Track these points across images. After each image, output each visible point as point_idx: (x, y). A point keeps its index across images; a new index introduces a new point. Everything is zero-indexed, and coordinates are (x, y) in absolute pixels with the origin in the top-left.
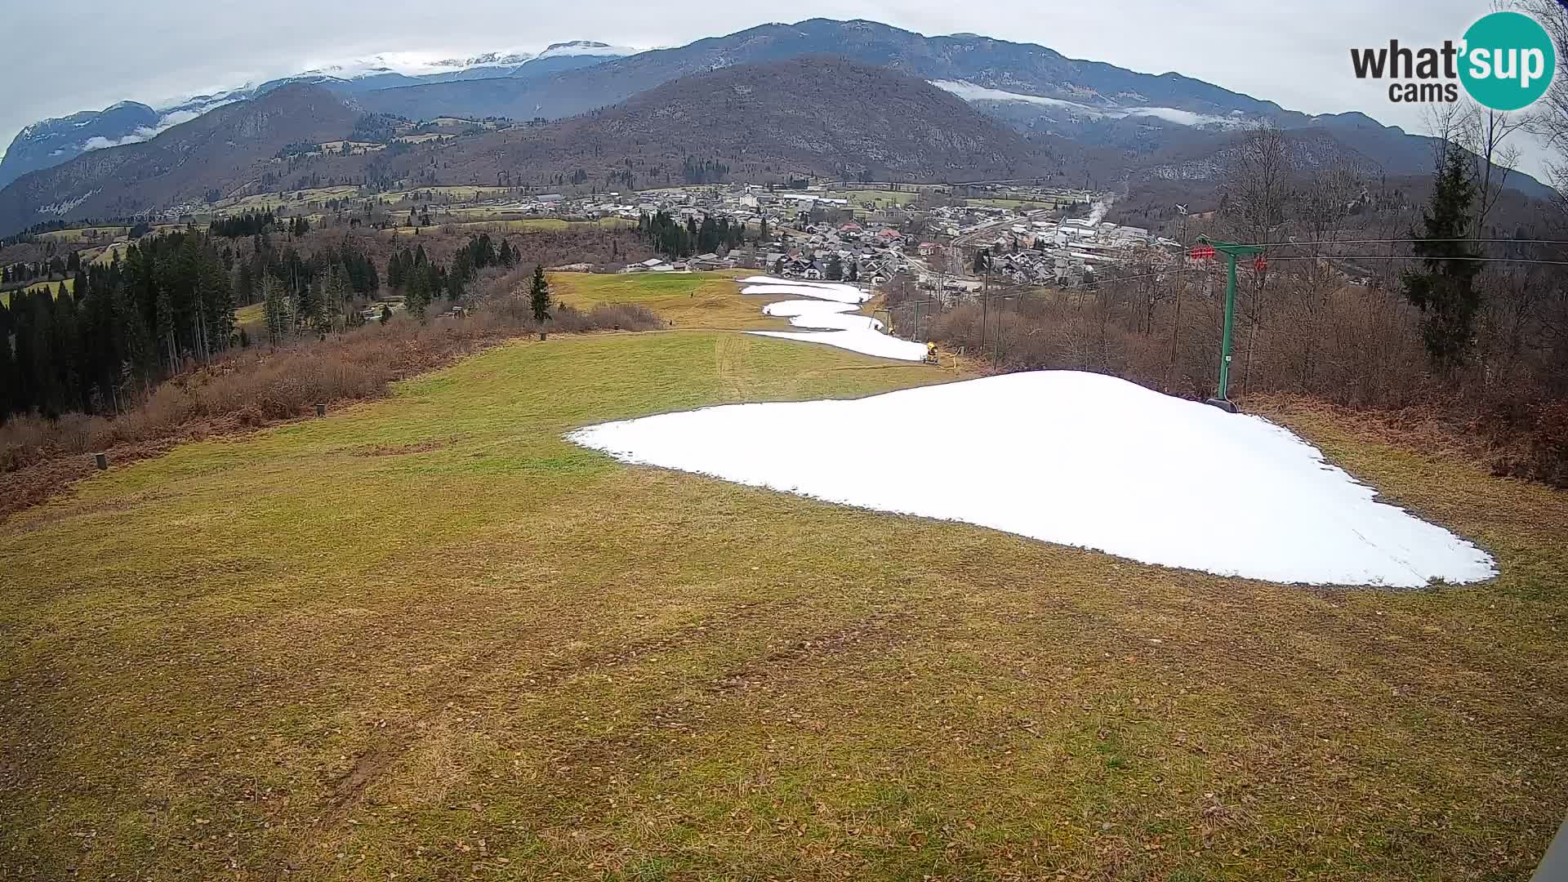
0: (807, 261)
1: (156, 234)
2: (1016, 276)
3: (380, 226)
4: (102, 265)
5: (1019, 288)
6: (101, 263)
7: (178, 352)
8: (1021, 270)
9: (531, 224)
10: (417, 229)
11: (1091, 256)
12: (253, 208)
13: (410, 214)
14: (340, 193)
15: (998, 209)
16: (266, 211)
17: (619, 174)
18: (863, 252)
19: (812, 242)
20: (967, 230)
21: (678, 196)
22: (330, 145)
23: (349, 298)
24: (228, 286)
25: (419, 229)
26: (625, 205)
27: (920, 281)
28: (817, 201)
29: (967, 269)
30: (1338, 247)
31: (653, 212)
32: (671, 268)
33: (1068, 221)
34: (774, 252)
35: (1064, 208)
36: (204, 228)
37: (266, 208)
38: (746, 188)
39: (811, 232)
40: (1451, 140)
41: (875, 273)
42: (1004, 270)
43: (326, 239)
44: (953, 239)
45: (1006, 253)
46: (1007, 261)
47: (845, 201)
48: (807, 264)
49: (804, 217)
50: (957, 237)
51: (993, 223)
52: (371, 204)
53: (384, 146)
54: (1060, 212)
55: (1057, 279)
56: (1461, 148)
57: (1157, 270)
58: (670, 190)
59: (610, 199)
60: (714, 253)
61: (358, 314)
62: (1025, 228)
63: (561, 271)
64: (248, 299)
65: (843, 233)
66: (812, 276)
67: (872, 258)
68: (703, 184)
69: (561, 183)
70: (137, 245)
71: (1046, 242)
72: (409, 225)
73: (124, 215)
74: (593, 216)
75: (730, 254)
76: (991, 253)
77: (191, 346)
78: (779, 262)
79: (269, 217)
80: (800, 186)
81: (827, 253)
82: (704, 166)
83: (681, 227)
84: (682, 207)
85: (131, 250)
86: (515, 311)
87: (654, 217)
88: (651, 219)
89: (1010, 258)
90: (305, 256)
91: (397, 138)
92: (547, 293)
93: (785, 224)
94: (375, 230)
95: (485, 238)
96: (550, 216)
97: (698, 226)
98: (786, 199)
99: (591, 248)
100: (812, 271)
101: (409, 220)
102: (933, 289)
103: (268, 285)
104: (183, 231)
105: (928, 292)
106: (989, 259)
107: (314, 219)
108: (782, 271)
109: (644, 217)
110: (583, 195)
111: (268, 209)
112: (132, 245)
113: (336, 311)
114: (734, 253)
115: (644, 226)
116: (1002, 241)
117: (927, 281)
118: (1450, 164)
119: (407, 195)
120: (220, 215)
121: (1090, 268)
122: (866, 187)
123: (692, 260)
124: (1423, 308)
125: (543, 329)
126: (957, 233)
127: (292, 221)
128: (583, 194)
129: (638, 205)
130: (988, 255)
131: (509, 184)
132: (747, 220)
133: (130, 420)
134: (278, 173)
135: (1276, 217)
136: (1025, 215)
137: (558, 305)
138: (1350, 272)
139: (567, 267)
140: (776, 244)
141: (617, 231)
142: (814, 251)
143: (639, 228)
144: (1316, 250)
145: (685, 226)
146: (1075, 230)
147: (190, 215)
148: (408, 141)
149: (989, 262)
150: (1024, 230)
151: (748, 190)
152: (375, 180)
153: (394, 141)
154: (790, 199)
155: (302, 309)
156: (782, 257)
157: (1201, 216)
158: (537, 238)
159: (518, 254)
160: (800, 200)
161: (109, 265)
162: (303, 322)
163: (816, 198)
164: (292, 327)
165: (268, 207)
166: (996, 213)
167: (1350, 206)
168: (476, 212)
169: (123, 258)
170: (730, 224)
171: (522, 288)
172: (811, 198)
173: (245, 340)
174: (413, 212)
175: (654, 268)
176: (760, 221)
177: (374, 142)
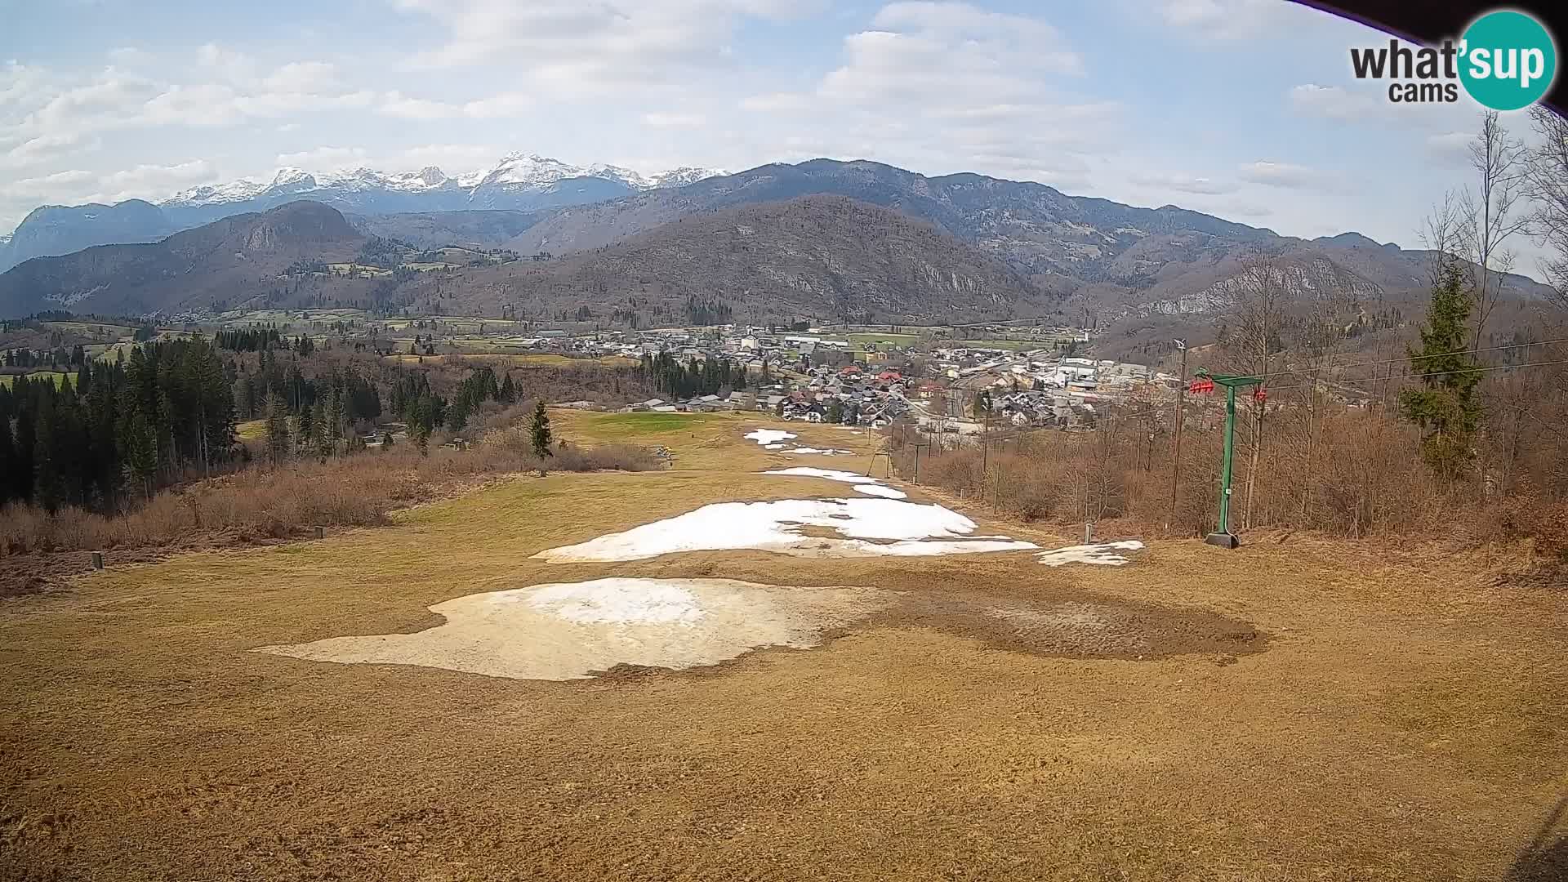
0: (807, 404)
1: (160, 339)
2: (1015, 418)
3: (384, 353)
4: (106, 364)
5: (1020, 429)
6: (106, 361)
7: (179, 461)
8: (1022, 411)
9: (534, 360)
10: (421, 358)
11: (1089, 395)
12: (259, 324)
13: (414, 342)
14: (346, 315)
15: (999, 350)
16: (271, 328)
17: (622, 313)
18: (863, 395)
19: (813, 385)
20: (966, 371)
21: (681, 336)
22: (337, 266)
23: (352, 422)
24: (231, 398)
25: (423, 358)
26: (628, 344)
27: (920, 424)
28: (819, 343)
29: (967, 411)
30: (1336, 370)
31: (656, 352)
32: (673, 408)
33: (1068, 360)
34: (775, 394)
35: (1063, 346)
36: (210, 338)
37: (271, 325)
38: (749, 330)
39: (813, 374)
40: (1447, 251)
41: (874, 416)
42: (1004, 412)
43: (331, 362)
44: (953, 381)
45: (1005, 394)
46: (1007, 402)
47: (845, 344)
48: (808, 407)
49: (805, 360)
50: (957, 379)
51: (993, 364)
52: (376, 329)
53: (391, 272)
54: (1060, 352)
55: (1056, 419)
56: (1457, 258)
57: (1157, 406)
58: (673, 330)
59: (614, 338)
60: (716, 395)
61: (359, 439)
62: (1025, 368)
63: (563, 408)
64: (252, 415)
65: (844, 376)
66: (812, 419)
67: (873, 401)
68: (706, 325)
69: (565, 318)
70: (142, 347)
71: (1046, 382)
72: (413, 353)
73: (130, 315)
74: (596, 354)
75: (731, 396)
76: (991, 394)
77: (190, 456)
78: (780, 405)
79: (274, 335)
80: (802, 328)
81: (828, 396)
82: (706, 307)
83: (683, 368)
84: (684, 348)
85: (136, 352)
86: (515, 445)
87: (656, 357)
88: (653, 358)
89: (1010, 400)
90: (309, 377)
91: (405, 265)
92: (548, 430)
93: (787, 366)
94: (379, 356)
95: (489, 370)
96: (553, 349)
97: (700, 367)
98: (787, 341)
99: (592, 386)
100: (813, 414)
101: (413, 348)
102: (934, 431)
103: (271, 403)
104: (189, 340)
105: (928, 435)
106: (989, 400)
107: (319, 340)
108: (783, 413)
109: (646, 357)
110: (585, 332)
111: (274, 327)
112: (137, 347)
113: (337, 435)
114: (734, 394)
115: (647, 366)
116: (1001, 382)
117: (928, 424)
118: (1446, 276)
119: (412, 323)
120: (226, 326)
121: (1089, 407)
122: (867, 329)
123: (693, 401)
124: (1423, 424)
125: (544, 466)
126: (956, 375)
127: (297, 340)
128: (587, 331)
129: (640, 343)
130: (988, 397)
131: (513, 318)
132: (749, 362)
133: (129, 524)
134: (284, 291)
135: (1276, 346)
136: (1025, 356)
137: (559, 442)
138: (1349, 395)
139: (568, 404)
140: (777, 386)
141: (620, 371)
142: (815, 393)
143: (642, 368)
144: (1315, 374)
145: (687, 367)
146: (1075, 369)
147: (196, 324)
148: (415, 269)
149: (989, 403)
150: (1024, 370)
151: (750, 332)
152: (382, 306)
153: (400, 267)
154: (791, 341)
155: (303, 430)
156: (783, 400)
157: (1200, 349)
158: (539, 373)
159: (521, 389)
160: (801, 342)
161: (114, 364)
162: (305, 443)
163: (818, 340)
164: (294, 448)
165: (274, 324)
166: (997, 354)
167: (1347, 328)
168: (479, 343)
169: (127, 358)
170: (732, 366)
171: (524, 423)
172: (811, 340)
173: (246, 456)
174: (418, 341)
175: (656, 408)
176: (761, 362)
177: (381, 268)
